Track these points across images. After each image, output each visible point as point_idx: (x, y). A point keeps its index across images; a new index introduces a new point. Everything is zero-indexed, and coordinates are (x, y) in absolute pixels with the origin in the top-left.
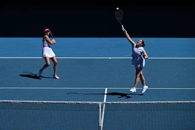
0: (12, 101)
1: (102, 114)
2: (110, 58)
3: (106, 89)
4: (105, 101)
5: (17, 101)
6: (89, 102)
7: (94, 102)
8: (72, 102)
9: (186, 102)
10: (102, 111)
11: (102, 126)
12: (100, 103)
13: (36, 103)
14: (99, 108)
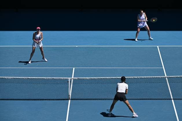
0: (6, 77)
1: (70, 86)
2: (77, 46)
3: (74, 68)
4: (73, 77)
5: (10, 77)
6: (61, 78)
7: (65, 78)
8: (49, 78)
9: (131, 77)
10: (71, 84)
11: (71, 94)
12: (69, 78)
13: (23, 78)
14: (68, 82)
